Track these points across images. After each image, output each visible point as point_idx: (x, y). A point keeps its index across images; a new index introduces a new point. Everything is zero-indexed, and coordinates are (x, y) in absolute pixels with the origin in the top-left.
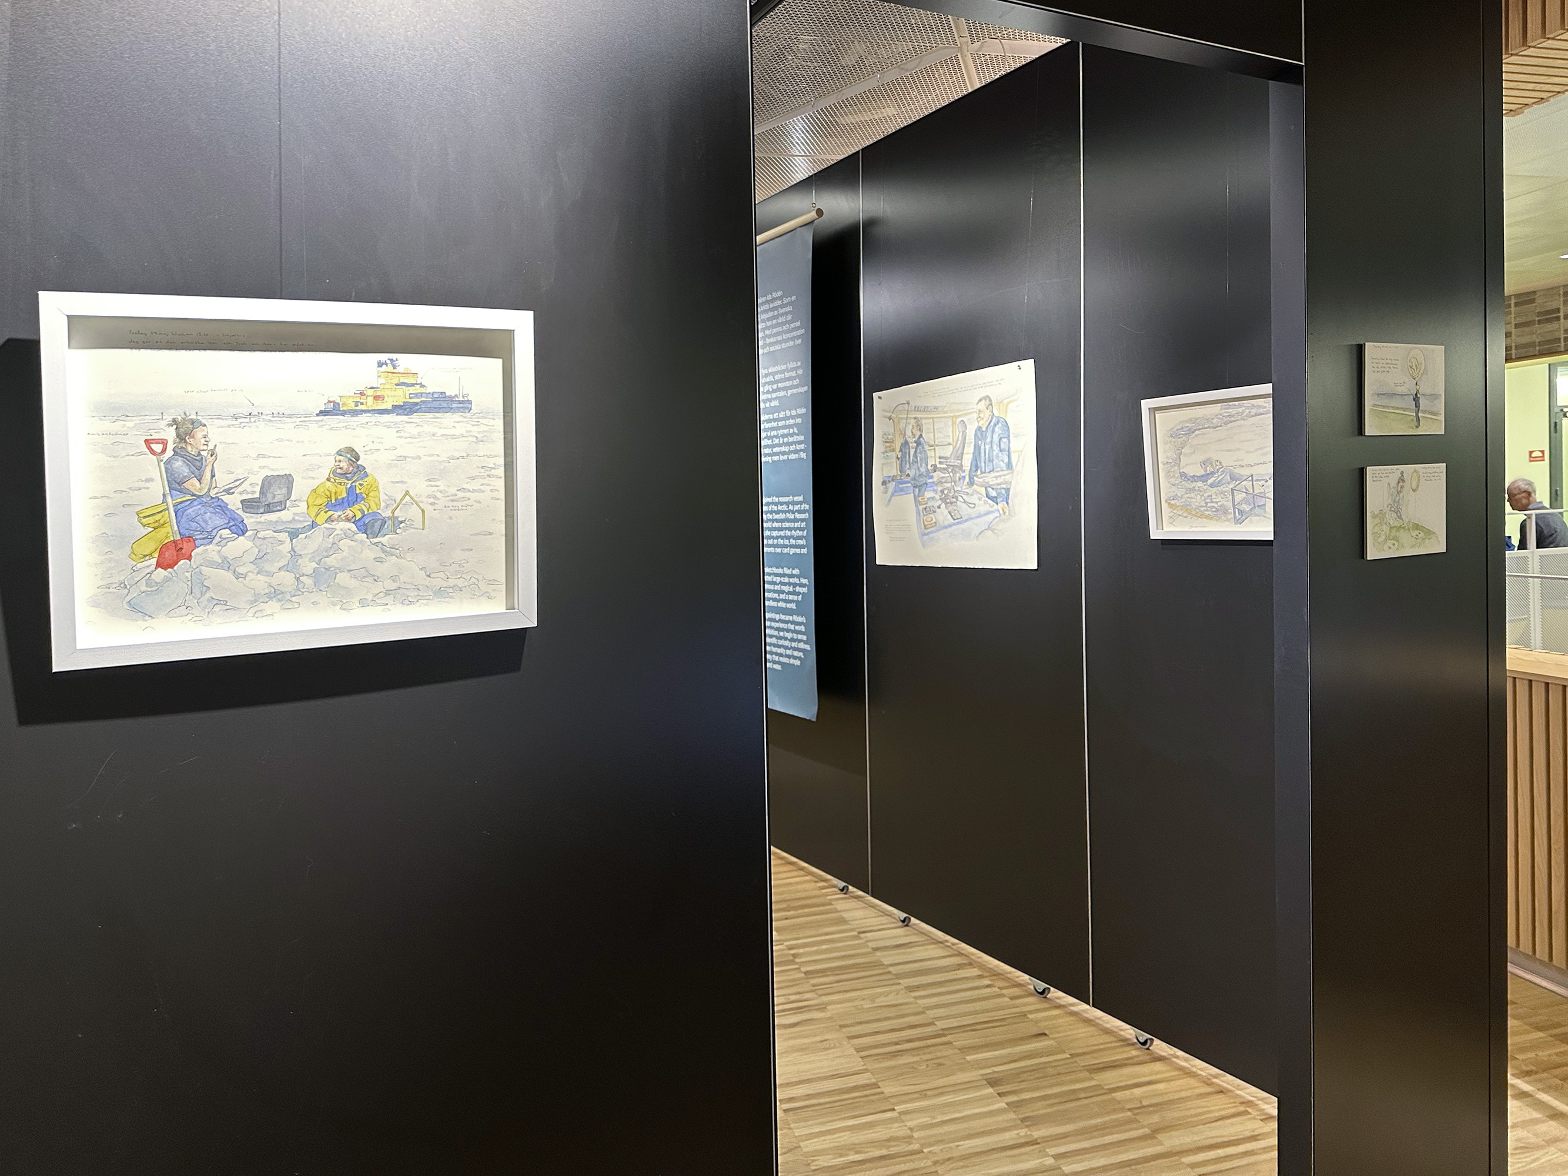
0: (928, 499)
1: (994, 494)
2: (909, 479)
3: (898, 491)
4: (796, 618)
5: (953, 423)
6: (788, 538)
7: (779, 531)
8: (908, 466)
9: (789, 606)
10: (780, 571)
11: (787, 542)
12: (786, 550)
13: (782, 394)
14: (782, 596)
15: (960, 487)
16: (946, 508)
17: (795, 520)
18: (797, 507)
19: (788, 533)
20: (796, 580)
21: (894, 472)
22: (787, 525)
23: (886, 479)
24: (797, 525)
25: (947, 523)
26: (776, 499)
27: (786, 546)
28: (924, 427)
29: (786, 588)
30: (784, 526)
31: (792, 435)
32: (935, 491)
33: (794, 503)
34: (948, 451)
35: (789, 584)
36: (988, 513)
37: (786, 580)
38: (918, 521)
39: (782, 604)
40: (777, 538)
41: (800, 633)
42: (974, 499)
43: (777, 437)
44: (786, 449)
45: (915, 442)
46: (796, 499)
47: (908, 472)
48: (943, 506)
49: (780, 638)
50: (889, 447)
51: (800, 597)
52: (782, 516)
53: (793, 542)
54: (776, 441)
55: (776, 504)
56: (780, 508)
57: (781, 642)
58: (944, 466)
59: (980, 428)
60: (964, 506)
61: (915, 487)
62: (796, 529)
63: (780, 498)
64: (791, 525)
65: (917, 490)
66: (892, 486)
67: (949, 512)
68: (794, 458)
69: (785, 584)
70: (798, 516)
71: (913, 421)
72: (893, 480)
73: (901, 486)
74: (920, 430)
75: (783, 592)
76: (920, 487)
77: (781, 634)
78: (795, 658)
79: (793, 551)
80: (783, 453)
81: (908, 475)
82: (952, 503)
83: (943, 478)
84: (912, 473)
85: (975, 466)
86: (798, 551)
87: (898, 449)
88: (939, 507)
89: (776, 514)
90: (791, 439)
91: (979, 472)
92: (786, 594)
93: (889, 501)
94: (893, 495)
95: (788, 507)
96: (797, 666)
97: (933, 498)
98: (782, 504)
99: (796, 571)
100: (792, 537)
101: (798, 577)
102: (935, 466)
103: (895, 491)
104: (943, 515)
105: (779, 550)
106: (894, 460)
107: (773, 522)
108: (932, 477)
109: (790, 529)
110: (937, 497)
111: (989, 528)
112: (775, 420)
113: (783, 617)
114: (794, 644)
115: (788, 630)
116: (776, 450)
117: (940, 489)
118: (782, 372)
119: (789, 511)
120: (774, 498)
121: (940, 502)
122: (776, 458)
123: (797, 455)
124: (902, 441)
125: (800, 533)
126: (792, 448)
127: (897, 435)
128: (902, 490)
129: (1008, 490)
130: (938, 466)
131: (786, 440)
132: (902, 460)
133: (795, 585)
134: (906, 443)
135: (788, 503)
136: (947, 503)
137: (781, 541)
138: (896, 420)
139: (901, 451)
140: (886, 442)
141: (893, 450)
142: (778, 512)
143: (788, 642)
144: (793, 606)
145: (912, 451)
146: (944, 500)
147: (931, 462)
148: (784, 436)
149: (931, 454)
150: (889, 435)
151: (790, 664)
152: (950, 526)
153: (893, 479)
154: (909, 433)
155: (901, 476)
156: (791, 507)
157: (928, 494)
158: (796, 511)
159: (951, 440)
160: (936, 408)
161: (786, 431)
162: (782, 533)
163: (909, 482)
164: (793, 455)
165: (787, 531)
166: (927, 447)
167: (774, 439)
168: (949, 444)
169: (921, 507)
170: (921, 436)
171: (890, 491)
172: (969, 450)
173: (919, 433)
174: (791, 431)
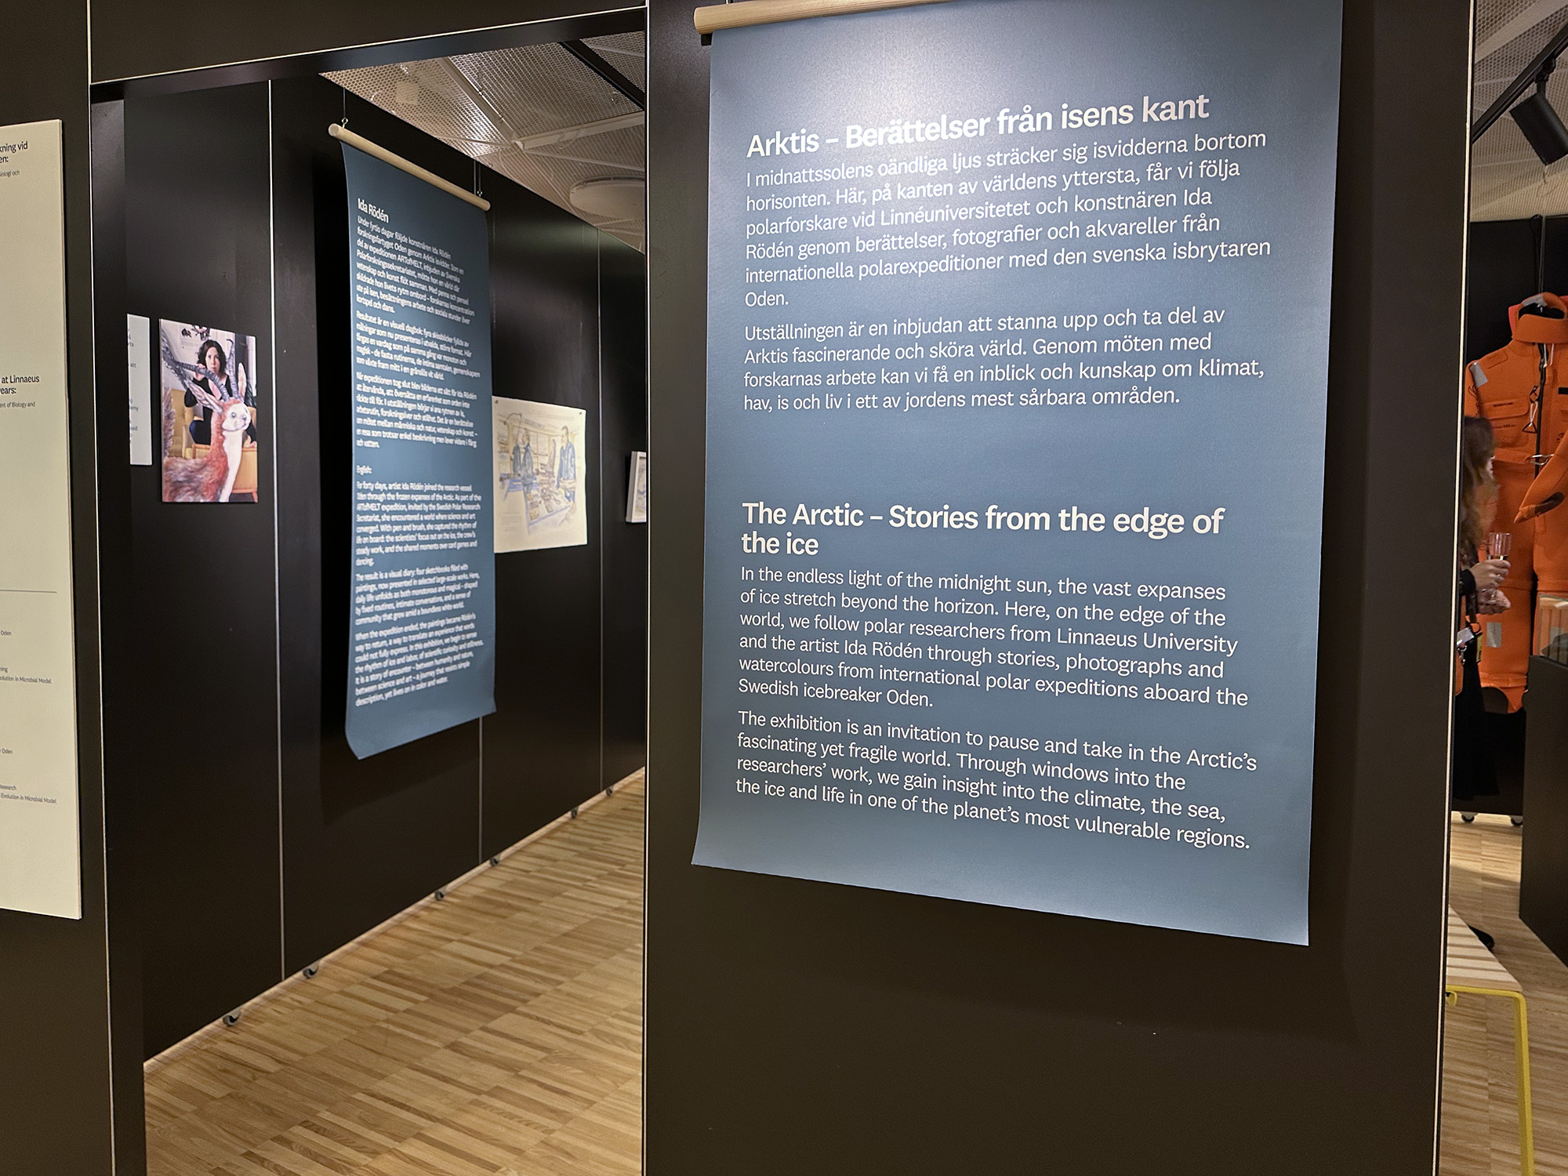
0: (534, 496)
1: (568, 495)
2: (520, 478)
3: (512, 488)
4: (465, 618)
5: (549, 440)
6: (455, 531)
7: (444, 524)
8: (519, 467)
9: (455, 606)
10: (446, 569)
11: (453, 536)
12: (452, 546)
13: (448, 369)
14: (447, 598)
15: (553, 488)
16: (545, 503)
17: (463, 512)
18: (464, 498)
19: (455, 526)
20: (465, 577)
21: (508, 470)
22: (453, 517)
23: (503, 476)
24: (465, 516)
25: (544, 515)
26: (441, 488)
27: (452, 541)
28: (531, 438)
29: (452, 588)
30: (449, 518)
31: (459, 418)
32: (538, 490)
33: (461, 493)
34: (546, 460)
35: (457, 582)
36: (566, 508)
37: (454, 578)
38: (527, 513)
39: (448, 607)
40: (442, 532)
41: (470, 631)
42: (558, 498)
43: (441, 415)
44: (452, 432)
45: (524, 448)
46: (463, 488)
47: (519, 472)
48: (543, 502)
49: (446, 646)
50: (504, 448)
51: (469, 594)
52: (447, 507)
53: (460, 535)
54: (441, 421)
55: (441, 493)
56: (445, 497)
57: (447, 650)
58: (544, 471)
59: (562, 447)
60: (554, 503)
61: (525, 485)
62: (463, 521)
63: (446, 487)
64: (458, 517)
65: (526, 488)
66: (507, 482)
67: (546, 507)
68: (460, 444)
69: (451, 583)
70: (465, 507)
71: (524, 431)
72: (508, 478)
73: (514, 483)
74: (529, 439)
75: (448, 593)
76: (528, 486)
77: (447, 641)
78: (463, 661)
79: (460, 545)
80: (449, 436)
81: (519, 475)
82: (548, 500)
83: (543, 480)
84: (522, 473)
85: (560, 475)
86: (466, 545)
87: (511, 451)
88: (540, 502)
89: (441, 504)
90: (457, 423)
91: (562, 479)
92: (453, 593)
93: (506, 495)
94: (508, 491)
95: (454, 498)
96: (467, 668)
97: (537, 495)
98: (448, 493)
99: (465, 567)
100: (459, 530)
101: (467, 572)
102: (537, 470)
103: (510, 488)
104: (542, 510)
105: (444, 546)
106: (509, 460)
107: (437, 514)
108: (535, 479)
109: (457, 521)
110: (539, 495)
111: (566, 518)
112: (439, 396)
113: (449, 621)
114: (462, 647)
115: (454, 634)
116: (440, 430)
117: (541, 488)
118: (448, 344)
119: (456, 502)
120: (439, 486)
121: (541, 499)
122: (441, 440)
123: (464, 441)
124: (515, 445)
125: (468, 526)
126: (459, 432)
127: (511, 439)
128: (515, 487)
129: (574, 493)
130: (540, 470)
131: (451, 422)
132: (515, 461)
133: (463, 582)
134: (517, 448)
135: (453, 493)
136: (545, 500)
137: (447, 536)
138: (510, 427)
139: (514, 453)
140: (501, 443)
141: (508, 452)
142: (443, 502)
143: (455, 646)
144: (461, 605)
145: (522, 456)
146: (543, 497)
147: (535, 467)
148: (449, 417)
149: (535, 460)
150: (504, 437)
151: (458, 670)
152: (546, 517)
153: (508, 476)
154: (520, 440)
155: (514, 475)
156: (457, 498)
157: (534, 492)
158: (464, 502)
159: (547, 452)
160: (539, 425)
161: (452, 412)
162: (447, 526)
163: (520, 481)
164: (459, 440)
165: (453, 524)
166: (532, 455)
167: (438, 417)
168: (547, 455)
169: (529, 502)
170: (528, 445)
171: (507, 486)
172: (557, 462)
173: (527, 442)
174: (457, 414)
